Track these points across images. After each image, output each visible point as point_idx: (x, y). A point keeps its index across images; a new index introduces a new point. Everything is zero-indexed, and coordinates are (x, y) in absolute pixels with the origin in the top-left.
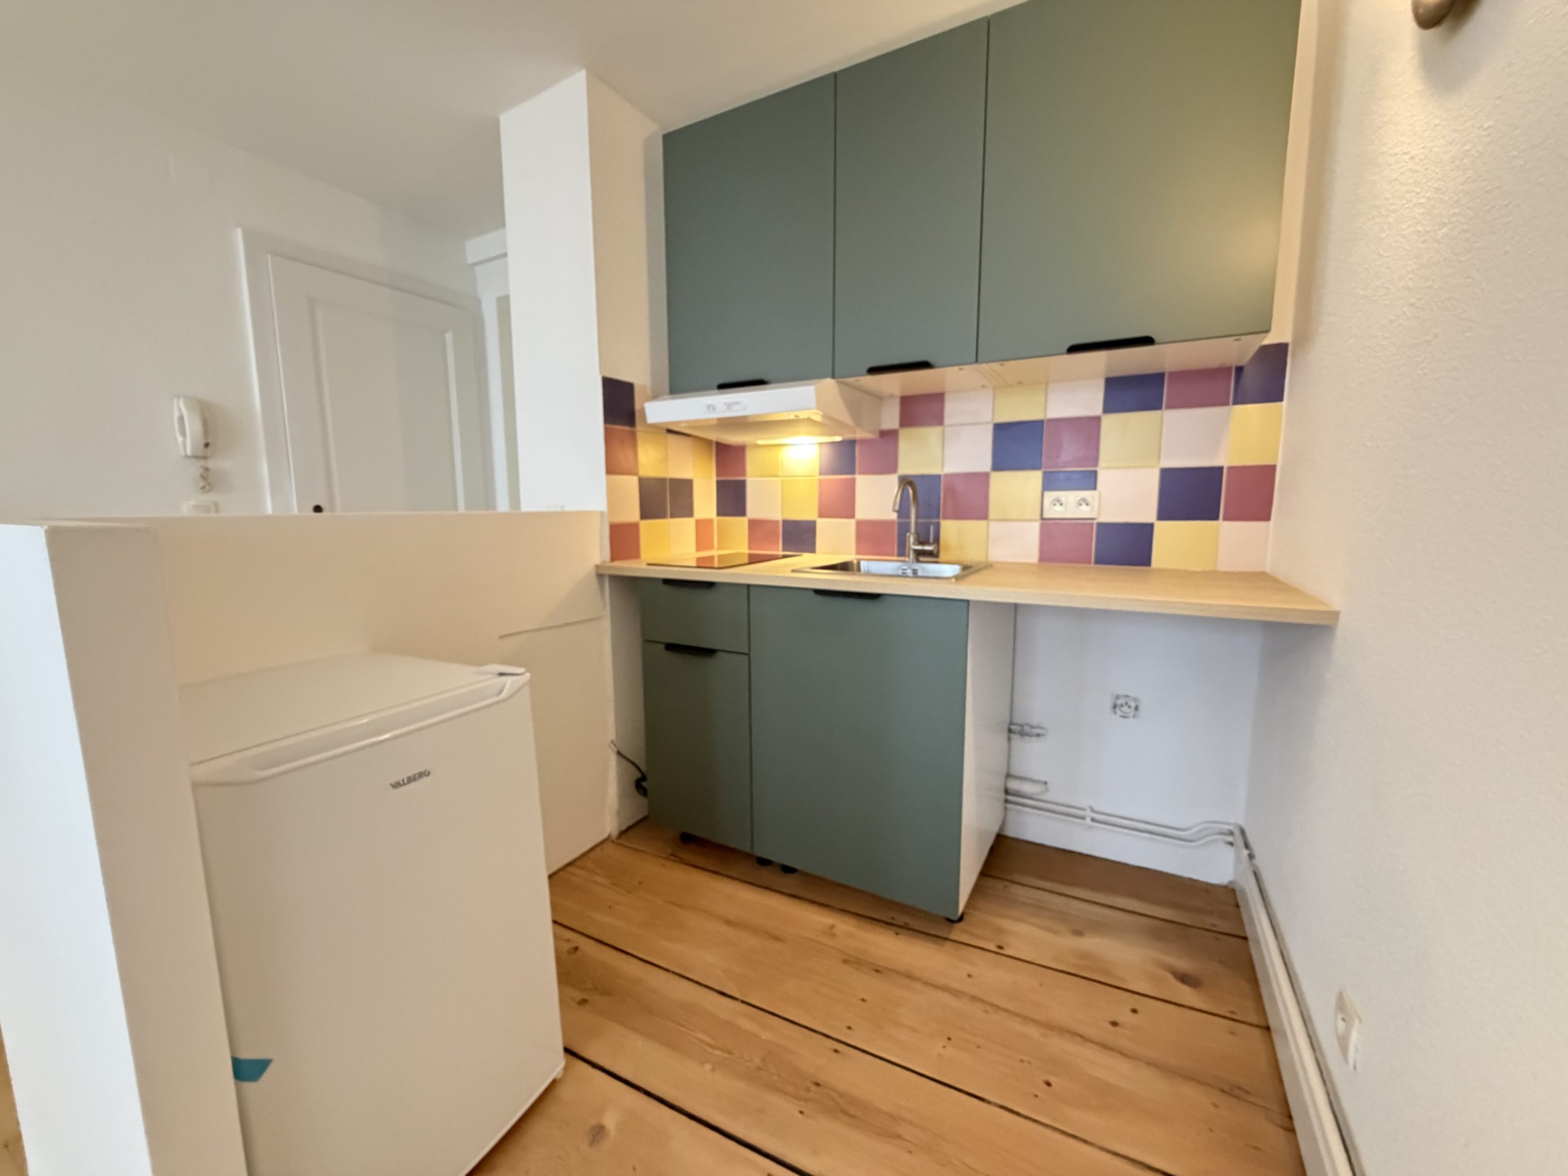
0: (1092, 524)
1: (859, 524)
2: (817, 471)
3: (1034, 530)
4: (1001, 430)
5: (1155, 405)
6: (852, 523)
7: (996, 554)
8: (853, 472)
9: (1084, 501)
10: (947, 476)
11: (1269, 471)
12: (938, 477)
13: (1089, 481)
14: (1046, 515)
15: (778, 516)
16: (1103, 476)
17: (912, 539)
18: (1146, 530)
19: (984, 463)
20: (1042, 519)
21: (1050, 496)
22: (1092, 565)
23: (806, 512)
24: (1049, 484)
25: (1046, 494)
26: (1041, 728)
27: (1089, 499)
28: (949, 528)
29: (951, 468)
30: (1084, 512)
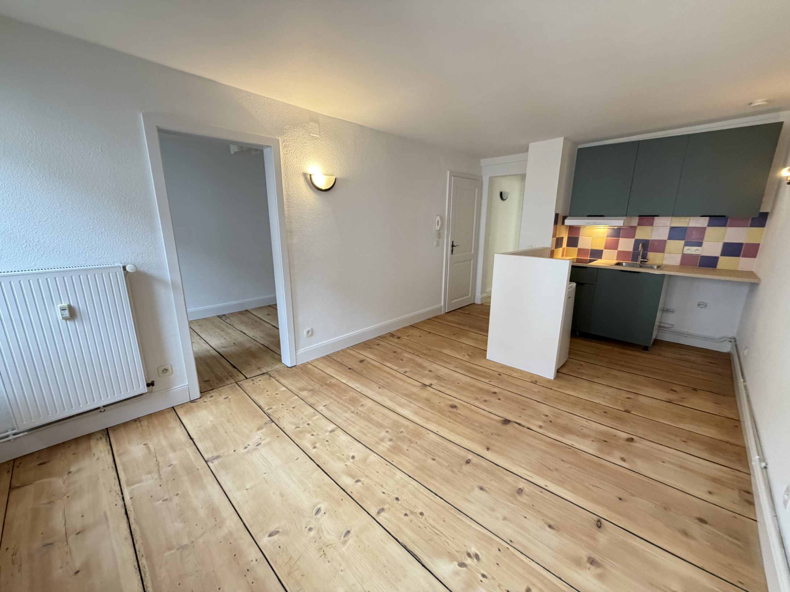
0: (699, 256)
1: (619, 252)
2: (606, 236)
3: (679, 256)
4: (672, 228)
5: (724, 225)
6: (617, 251)
7: (665, 262)
8: (619, 237)
9: (697, 250)
10: (652, 240)
11: (758, 245)
12: (649, 240)
13: (700, 244)
14: (684, 253)
15: (589, 247)
16: (705, 243)
17: (640, 258)
18: (716, 259)
19: (665, 237)
20: (683, 254)
21: (686, 248)
22: (697, 267)
23: (601, 247)
24: (686, 244)
25: (685, 247)
26: (674, 310)
27: (699, 249)
28: (651, 255)
29: (653, 238)
30: (697, 253)
